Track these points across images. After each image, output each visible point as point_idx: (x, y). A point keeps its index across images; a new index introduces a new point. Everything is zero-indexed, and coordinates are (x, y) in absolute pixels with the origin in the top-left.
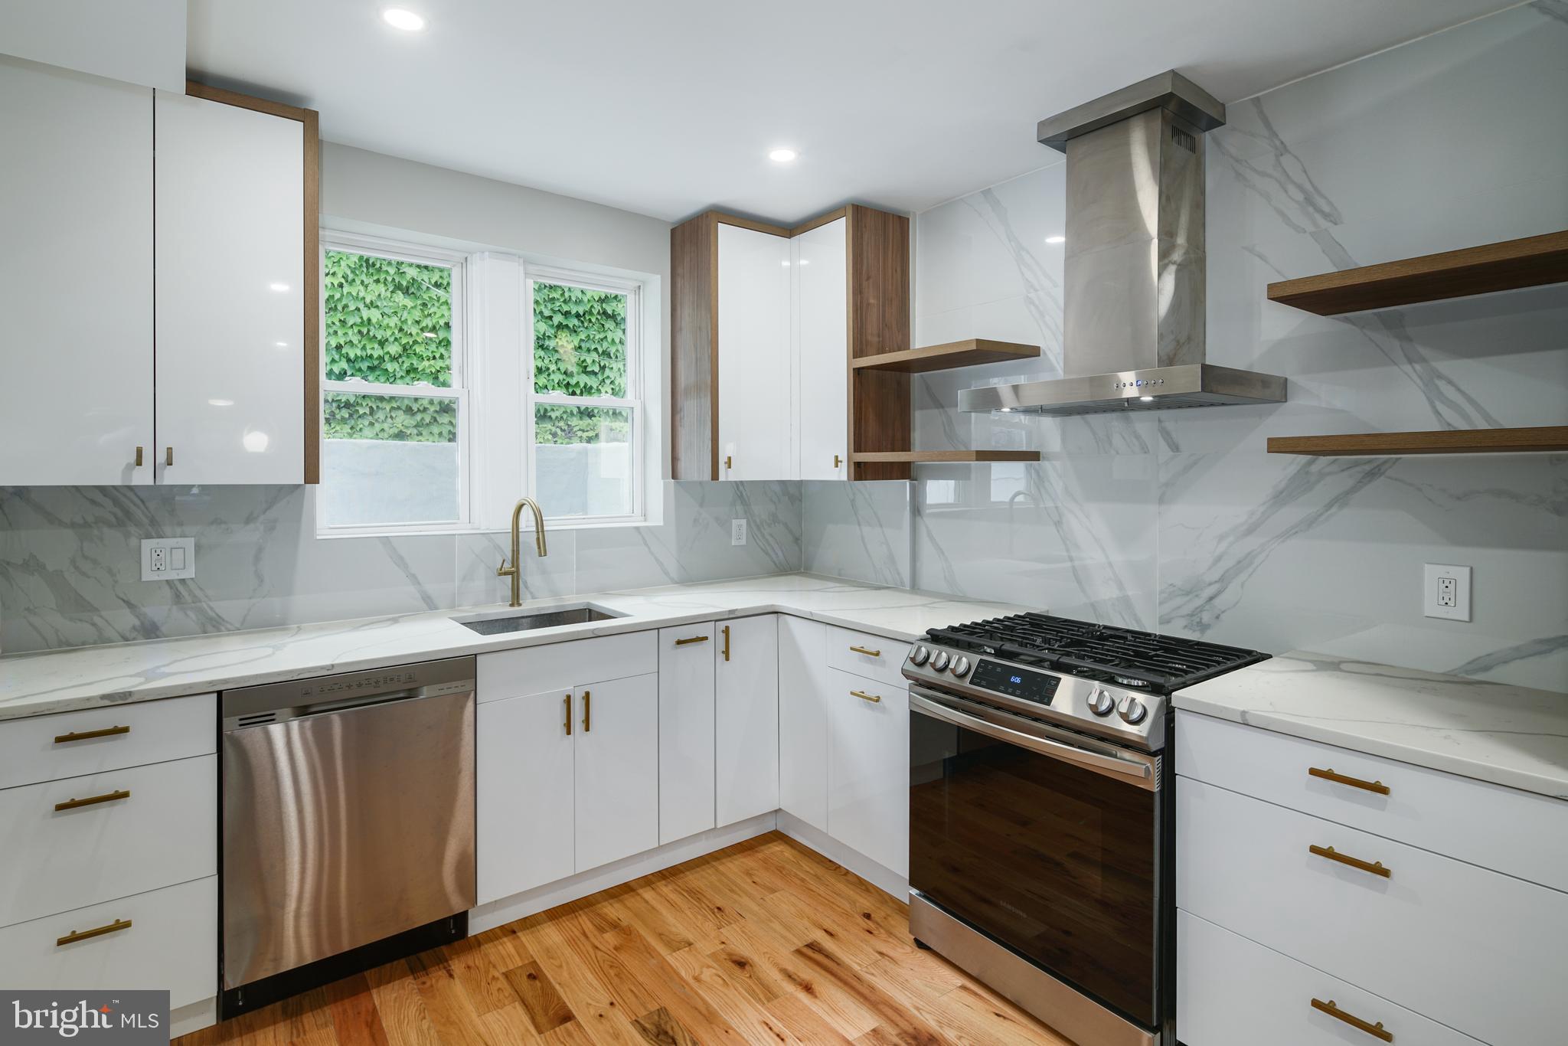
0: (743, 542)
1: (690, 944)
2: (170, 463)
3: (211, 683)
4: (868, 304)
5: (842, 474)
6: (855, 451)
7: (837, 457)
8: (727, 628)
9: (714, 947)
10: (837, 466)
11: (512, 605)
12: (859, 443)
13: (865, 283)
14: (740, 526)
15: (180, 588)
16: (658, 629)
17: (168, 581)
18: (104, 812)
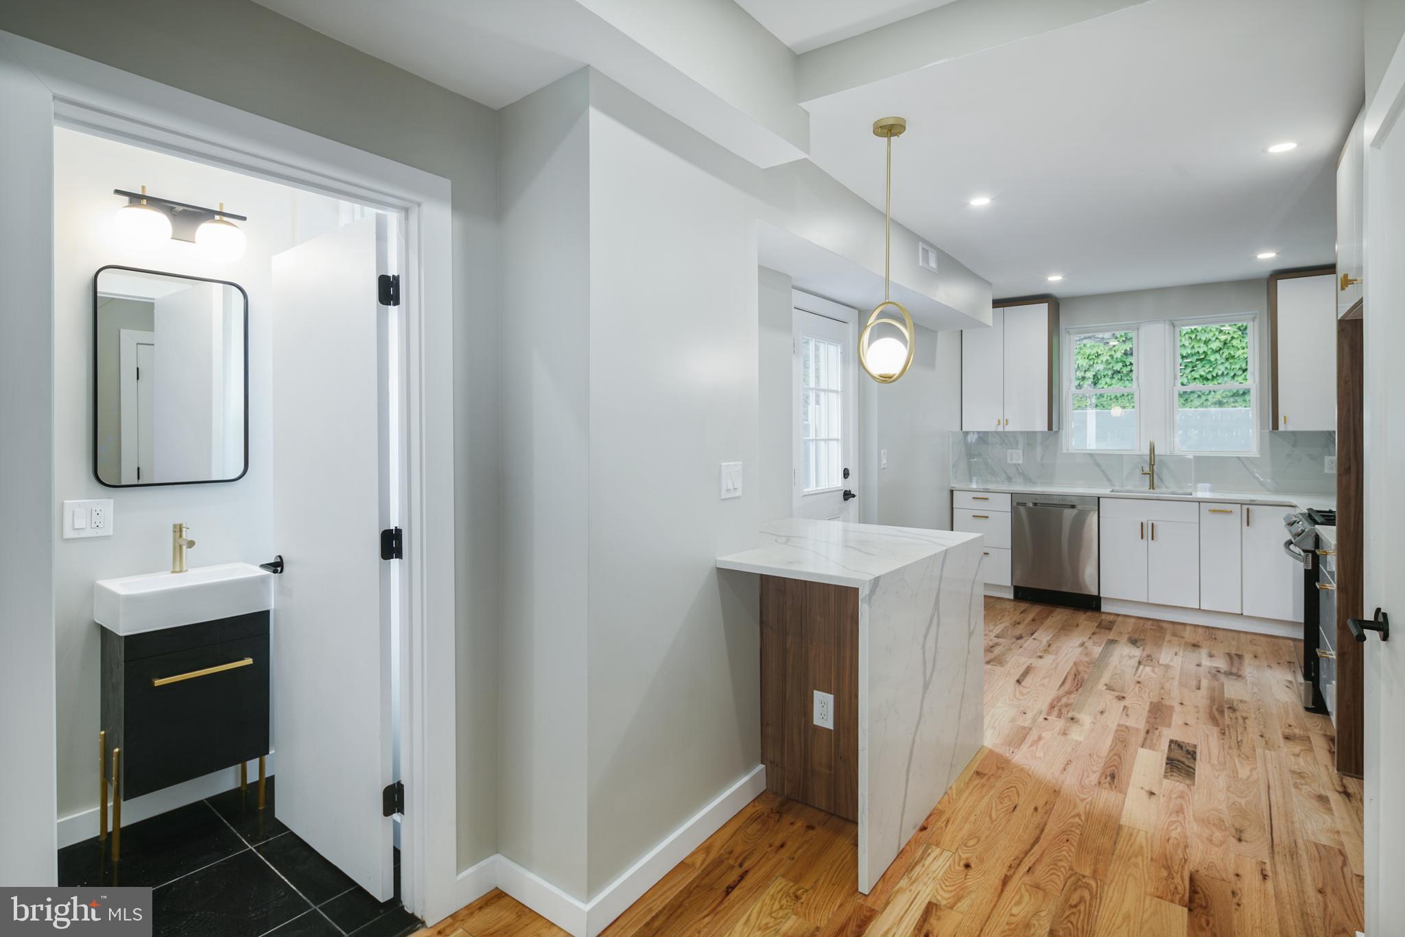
2: (1006, 424)
8: (1248, 510)
11: (1151, 492)
16: (1199, 502)
17: (1015, 464)
18: (983, 520)
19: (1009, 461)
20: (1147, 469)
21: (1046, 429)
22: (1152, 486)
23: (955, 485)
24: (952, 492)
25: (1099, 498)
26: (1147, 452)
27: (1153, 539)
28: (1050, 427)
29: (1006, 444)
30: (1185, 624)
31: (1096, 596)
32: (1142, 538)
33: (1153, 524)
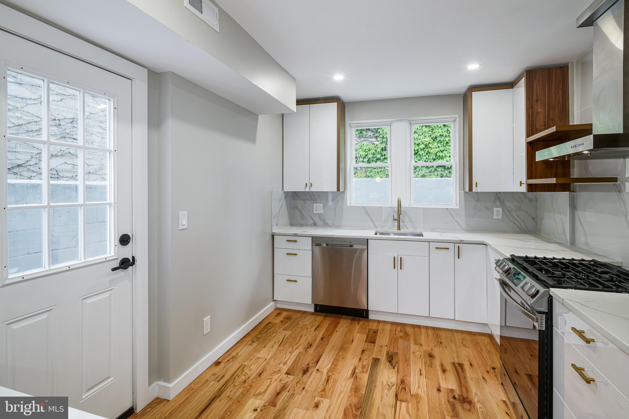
0: (500, 217)
1: (421, 345)
2: (311, 187)
3: (310, 235)
4: (537, 113)
5: (523, 189)
6: (528, 179)
7: (521, 182)
8: (459, 247)
9: (428, 349)
10: (521, 186)
11: (398, 230)
12: (530, 175)
13: (535, 104)
14: (498, 211)
15: (320, 215)
16: (429, 242)
17: (318, 213)
18: (294, 257)
19: (315, 212)
20: (396, 217)
21: (336, 190)
22: (399, 228)
23: (275, 230)
24: (273, 236)
25: (368, 239)
26: (396, 205)
27: (401, 269)
28: (338, 189)
29: (313, 200)
30: (419, 327)
31: (365, 310)
32: (394, 268)
33: (401, 258)
